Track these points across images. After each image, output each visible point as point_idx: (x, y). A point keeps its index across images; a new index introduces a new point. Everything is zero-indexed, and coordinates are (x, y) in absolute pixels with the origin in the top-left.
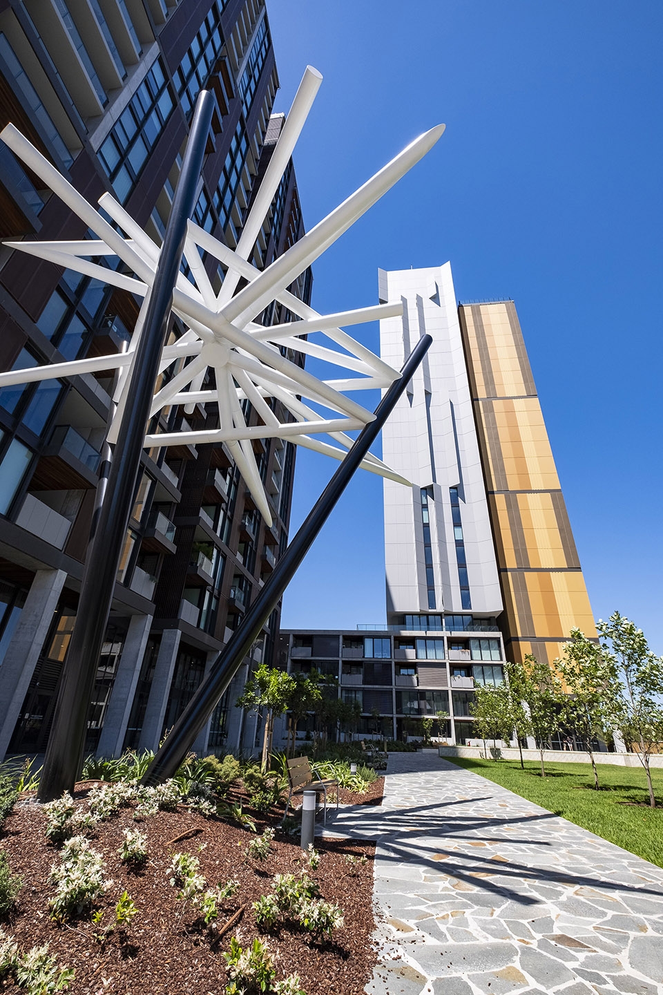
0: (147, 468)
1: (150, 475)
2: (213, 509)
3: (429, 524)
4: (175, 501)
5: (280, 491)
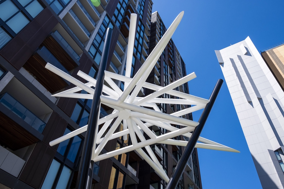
0: (120, 169)
1: (123, 172)
2: (157, 184)
3: (281, 160)
4: (136, 183)
5: (192, 168)
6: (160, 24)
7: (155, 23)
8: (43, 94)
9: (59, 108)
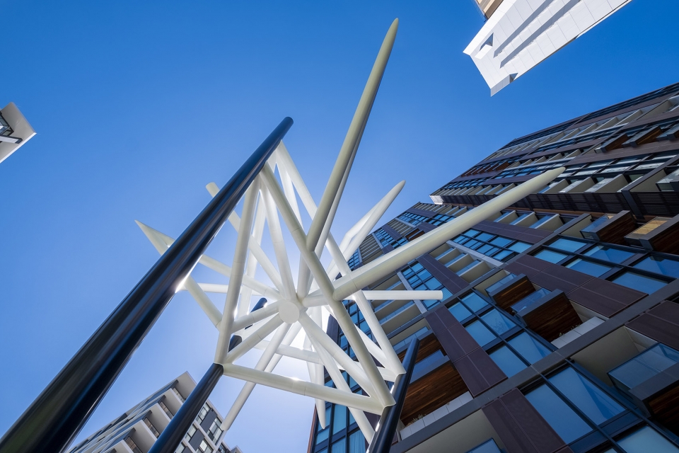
6: (446, 189)
7: (444, 197)
8: (582, 336)
9: (629, 306)
